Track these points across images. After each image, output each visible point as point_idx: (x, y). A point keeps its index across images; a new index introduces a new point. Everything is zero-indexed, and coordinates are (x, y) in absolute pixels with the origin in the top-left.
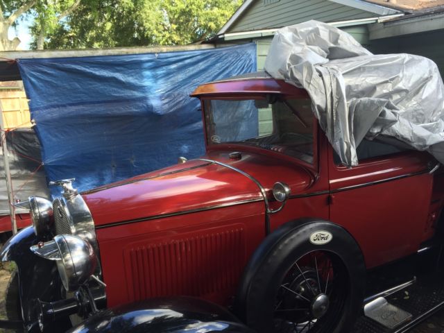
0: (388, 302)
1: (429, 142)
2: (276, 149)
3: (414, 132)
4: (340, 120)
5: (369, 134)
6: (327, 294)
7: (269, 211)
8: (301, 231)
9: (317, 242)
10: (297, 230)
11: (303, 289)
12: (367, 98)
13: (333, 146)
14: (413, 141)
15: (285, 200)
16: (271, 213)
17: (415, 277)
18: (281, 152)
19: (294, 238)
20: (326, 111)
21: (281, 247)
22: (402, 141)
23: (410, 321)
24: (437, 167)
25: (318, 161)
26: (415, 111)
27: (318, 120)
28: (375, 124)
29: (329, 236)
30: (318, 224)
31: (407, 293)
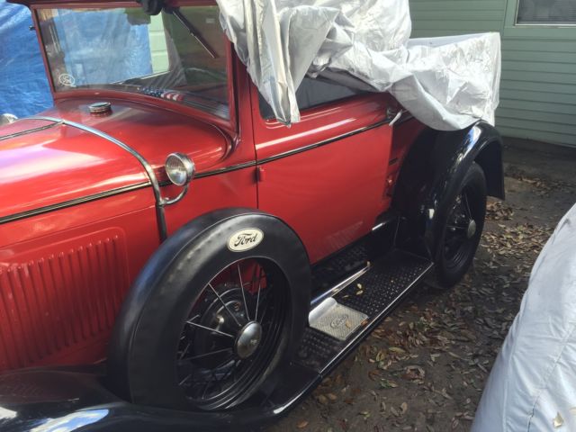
0: (338, 302)
1: (393, 79)
2: (168, 97)
3: (374, 62)
4: (268, 44)
5: (313, 68)
6: (258, 321)
7: (162, 202)
8: (213, 235)
9: (241, 248)
10: (206, 233)
11: (222, 320)
12: (306, 7)
13: (260, 90)
14: (373, 77)
15: (187, 182)
16: (166, 205)
17: (368, 263)
18: (177, 101)
19: (203, 248)
20: (245, 30)
21: (180, 266)
22: (357, 78)
23: (366, 325)
24: (399, 115)
25: (237, 115)
26: (371, 31)
27: (232, 44)
28: (321, 52)
29: (258, 235)
30: (240, 219)
31: (359, 286)
